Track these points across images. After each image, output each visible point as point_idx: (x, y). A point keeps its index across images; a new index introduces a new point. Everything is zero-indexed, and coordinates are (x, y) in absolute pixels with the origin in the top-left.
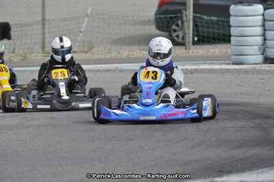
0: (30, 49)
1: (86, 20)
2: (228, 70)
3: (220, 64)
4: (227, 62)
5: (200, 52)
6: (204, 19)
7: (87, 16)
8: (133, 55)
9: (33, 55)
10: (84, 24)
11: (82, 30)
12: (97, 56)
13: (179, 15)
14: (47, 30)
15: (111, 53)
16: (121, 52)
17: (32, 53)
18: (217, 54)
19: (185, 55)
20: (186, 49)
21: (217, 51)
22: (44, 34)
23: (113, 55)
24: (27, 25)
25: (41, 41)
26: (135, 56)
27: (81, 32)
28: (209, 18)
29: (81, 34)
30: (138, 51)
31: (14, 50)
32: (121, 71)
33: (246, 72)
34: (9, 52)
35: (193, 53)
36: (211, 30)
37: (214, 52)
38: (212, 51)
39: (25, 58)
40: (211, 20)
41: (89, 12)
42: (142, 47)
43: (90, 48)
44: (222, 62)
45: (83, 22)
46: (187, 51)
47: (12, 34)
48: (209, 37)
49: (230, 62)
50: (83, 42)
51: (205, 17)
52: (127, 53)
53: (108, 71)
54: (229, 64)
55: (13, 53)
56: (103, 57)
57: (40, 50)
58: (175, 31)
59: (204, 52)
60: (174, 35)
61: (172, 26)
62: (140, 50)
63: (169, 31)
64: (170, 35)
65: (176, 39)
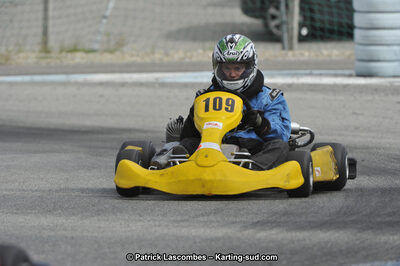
0: (17, 44)
2: (345, 86)
3: (336, 75)
4: (347, 72)
8: (191, 57)
9: (22, 55)
10: (111, 5)
11: (108, 13)
12: (128, 59)
14: (51, 13)
15: (153, 53)
16: (171, 52)
17: (19, 51)
18: (334, 57)
19: (280, 59)
20: (283, 48)
21: (335, 52)
22: (46, 18)
23: (158, 56)
24: (13, 4)
25: (40, 30)
26: (194, 59)
27: (105, 17)
29: (105, 21)
30: (201, 51)
32: (163, 85)
33: (376, 89)
35: (294, 55)
36: (327, 17)
37: (329, 56)
38: (325, 52)
39: (7, 59)
42: (208, 44)
43: (120, 45)
44: (340, 72)
46: (284, 52)
48: (322, 30)
49: (353, 72)
50: (108, 34)
52: (181, 54)
53: (141, 84)
54: (350, 76)
56: (138, 60)
57: (38, 48)
58: (274, 17)
59: (313, 54)
60: (273, 24)
61: (269, 8)
62: (204, 50)
63: (263, 18)
64: (266, 25)
65: (275, 31)
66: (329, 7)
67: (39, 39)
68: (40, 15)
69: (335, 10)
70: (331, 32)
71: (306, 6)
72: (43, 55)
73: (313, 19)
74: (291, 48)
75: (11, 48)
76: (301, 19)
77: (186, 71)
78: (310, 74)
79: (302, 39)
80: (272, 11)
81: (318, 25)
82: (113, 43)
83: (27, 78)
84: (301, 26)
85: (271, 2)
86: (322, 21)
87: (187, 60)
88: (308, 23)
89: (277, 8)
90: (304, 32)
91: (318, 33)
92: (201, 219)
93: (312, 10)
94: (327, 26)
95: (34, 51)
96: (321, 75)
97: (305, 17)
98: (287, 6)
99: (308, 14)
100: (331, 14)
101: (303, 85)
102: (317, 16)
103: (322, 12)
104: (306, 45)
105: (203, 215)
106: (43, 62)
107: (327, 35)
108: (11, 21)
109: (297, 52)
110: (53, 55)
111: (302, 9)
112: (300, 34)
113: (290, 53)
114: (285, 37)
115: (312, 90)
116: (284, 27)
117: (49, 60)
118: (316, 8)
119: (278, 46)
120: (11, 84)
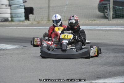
0: (42, 19)
1: (66, 7)
3: (122, 27)
5: (114, 22)
6: (117, 8)
7: (67, 5)
8: (85, 22)
9: (43, 21)
10: (65, 9)
11: (64, 11)
13: (106, 5)
16: (80, 21)
17: (42, 20)
18: (121, 23)
19: (107, 23)
20: (109, 20)
21: (121, 21)
22: (49, 12)
24: (40, 8)
25: (47, 15)
26: (86, 23)
28: (119, 7)
29: (64, 13)
30: (88, 21)
31: (35, 19)
34: (33, 20)
35: (111, 22)
36: (119, 13)
38: (119, 21)
39: (39, 23)
40: (120, 8)
41: (67, 3)
44: (122, 26)
45: (65, 8)
46: (109, 21)
47: (34, 12)
48: (118, 16)
50: (65, 16)
51: (117, 7)
52: (83, 21)
55: (35, 20)
57: (46, 20)
58: (106, 12)
59: (116, 22)
60: (106, 14)
61: (105, 10)
62: (89, 20)
63: (104, 13)
64: (104, 14)
65: (107, 16)
66: (120, 10)
67: (47, 17)
68: (47, 11)
69: (121, 11)
70: (121, 16)
71: (114, 10)
72: (48, 21)
73: (116, 13)
74: (111, 20)
75: (40, 20)
76: (113, 13)
77: (84, 26)
78: (115, 27)
79: (113, 18)
80: (106, 11)
81: (117, 14)
82: (66, 19)
83: (44, 27)
84: (113, 15)
85: (106, 9)
86: (118, 14)
87: (84, 23)
88: (115, 14)
89: (107, 10)
90: (114, 16)
91: (117, 17)
92: (87, 63)
93: (116, 11)
94: (119, 15)
95: (45, 21)
96: (118, 27)
97: (114, 13)
98: (110, 10)
99: (115, 12)
100: (120, 12)
101: (113, 30)
102: (117, 12)
103: (118, 11)
104: (114, 20)
105: (88, 62)
106: (48, 23)
107: (120, 17)
108: (40, 13)
109: (112, 21)
110: (51, 21)
111: (113, 10)
112: (113, 17)
113: (110, 22)
114: (109, 17)
115: (115, 31)
116: (109, 15)
117: (49, 23)
118: (117, 10)
119: (107, 20)
120: (40, 29)
